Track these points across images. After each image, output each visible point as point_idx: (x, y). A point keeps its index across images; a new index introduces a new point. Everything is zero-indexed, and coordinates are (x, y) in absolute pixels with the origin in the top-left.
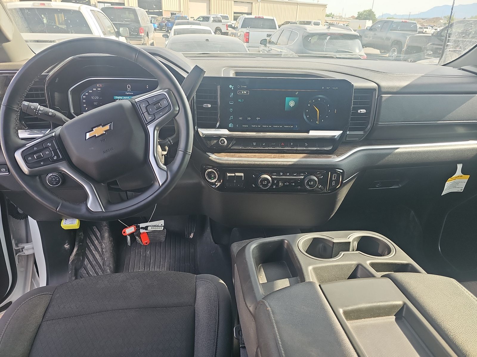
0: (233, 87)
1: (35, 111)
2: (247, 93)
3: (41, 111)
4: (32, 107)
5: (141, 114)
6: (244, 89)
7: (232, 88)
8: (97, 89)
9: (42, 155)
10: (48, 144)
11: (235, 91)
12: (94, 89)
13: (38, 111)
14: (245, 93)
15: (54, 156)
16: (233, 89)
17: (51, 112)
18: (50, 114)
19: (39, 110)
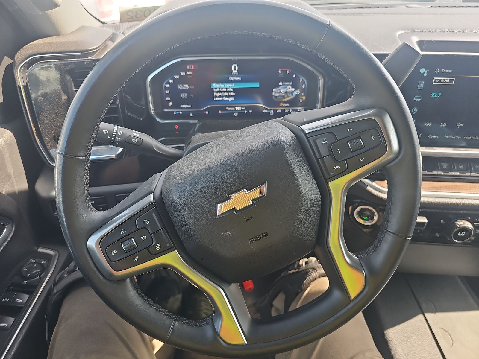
0: (426, 72)
1: (109, 137)
2: (451, 81)
3: (119, 136)
4: (104, 131)
5: (317, 159)
6: (446, 75)
7: (424, 73)
8: (186, 73)
9: (135, 244)
10: (145, 220)
11: (429, 79)
12: (183, 74)
13: (115, 137)
14: (446, 82)
15: (156, 244)
16: (425, 75)
17: (136, 137)
18: (134, 141)
19: (117, 135)
